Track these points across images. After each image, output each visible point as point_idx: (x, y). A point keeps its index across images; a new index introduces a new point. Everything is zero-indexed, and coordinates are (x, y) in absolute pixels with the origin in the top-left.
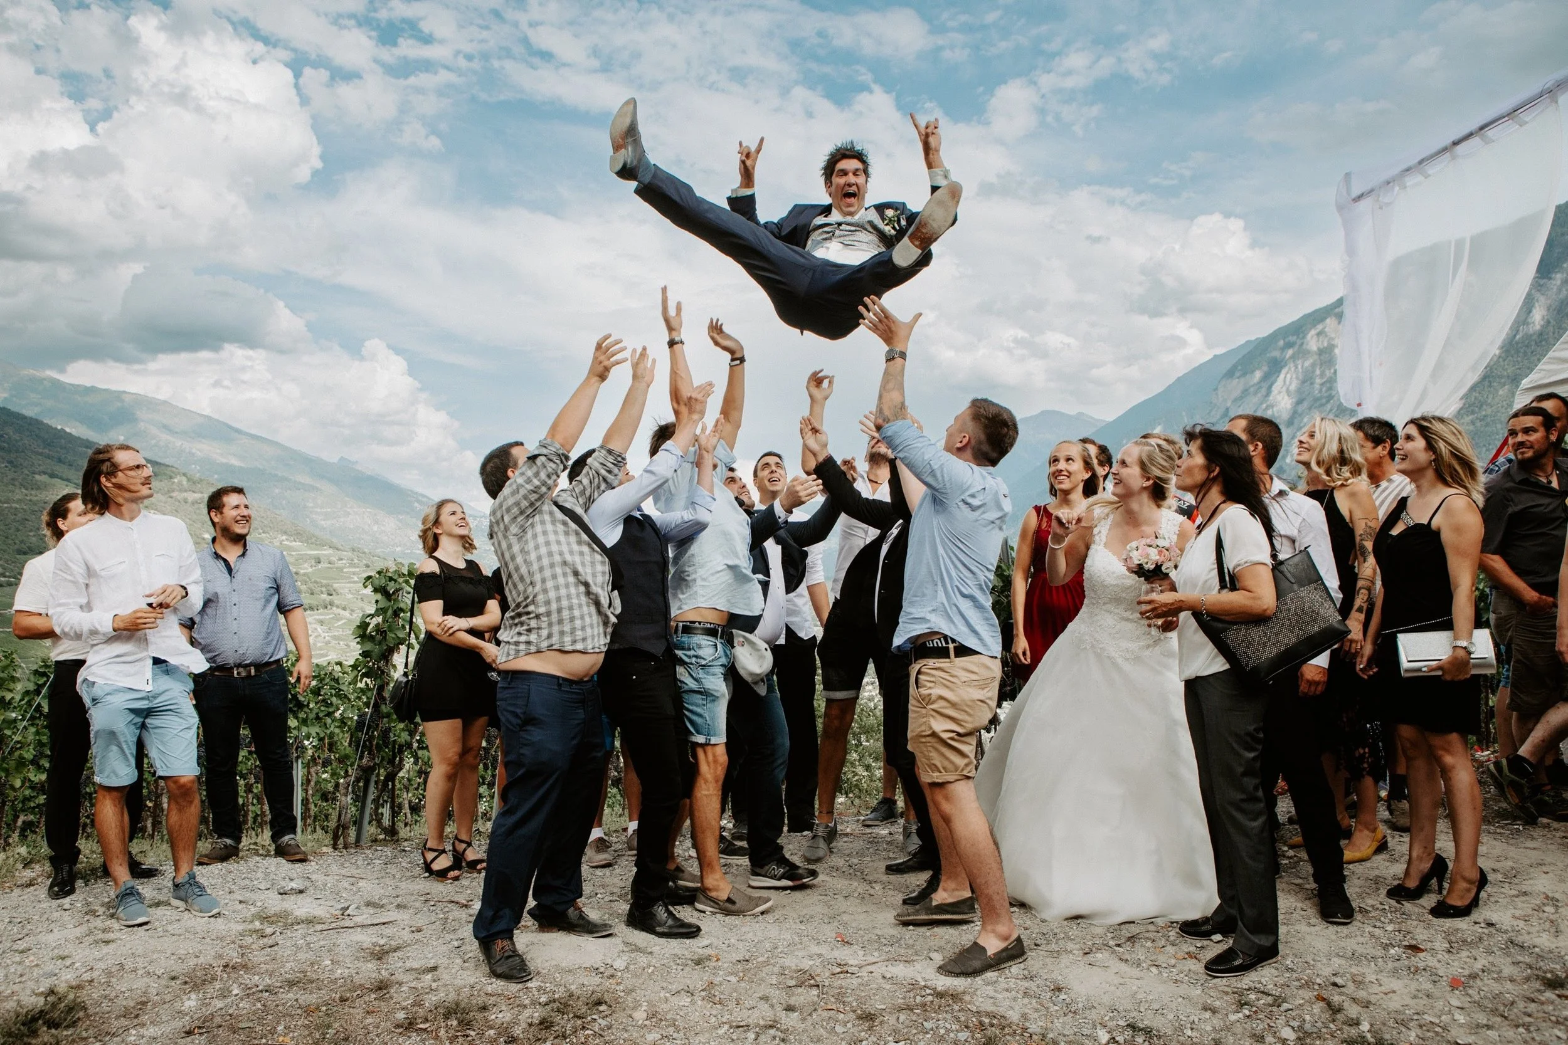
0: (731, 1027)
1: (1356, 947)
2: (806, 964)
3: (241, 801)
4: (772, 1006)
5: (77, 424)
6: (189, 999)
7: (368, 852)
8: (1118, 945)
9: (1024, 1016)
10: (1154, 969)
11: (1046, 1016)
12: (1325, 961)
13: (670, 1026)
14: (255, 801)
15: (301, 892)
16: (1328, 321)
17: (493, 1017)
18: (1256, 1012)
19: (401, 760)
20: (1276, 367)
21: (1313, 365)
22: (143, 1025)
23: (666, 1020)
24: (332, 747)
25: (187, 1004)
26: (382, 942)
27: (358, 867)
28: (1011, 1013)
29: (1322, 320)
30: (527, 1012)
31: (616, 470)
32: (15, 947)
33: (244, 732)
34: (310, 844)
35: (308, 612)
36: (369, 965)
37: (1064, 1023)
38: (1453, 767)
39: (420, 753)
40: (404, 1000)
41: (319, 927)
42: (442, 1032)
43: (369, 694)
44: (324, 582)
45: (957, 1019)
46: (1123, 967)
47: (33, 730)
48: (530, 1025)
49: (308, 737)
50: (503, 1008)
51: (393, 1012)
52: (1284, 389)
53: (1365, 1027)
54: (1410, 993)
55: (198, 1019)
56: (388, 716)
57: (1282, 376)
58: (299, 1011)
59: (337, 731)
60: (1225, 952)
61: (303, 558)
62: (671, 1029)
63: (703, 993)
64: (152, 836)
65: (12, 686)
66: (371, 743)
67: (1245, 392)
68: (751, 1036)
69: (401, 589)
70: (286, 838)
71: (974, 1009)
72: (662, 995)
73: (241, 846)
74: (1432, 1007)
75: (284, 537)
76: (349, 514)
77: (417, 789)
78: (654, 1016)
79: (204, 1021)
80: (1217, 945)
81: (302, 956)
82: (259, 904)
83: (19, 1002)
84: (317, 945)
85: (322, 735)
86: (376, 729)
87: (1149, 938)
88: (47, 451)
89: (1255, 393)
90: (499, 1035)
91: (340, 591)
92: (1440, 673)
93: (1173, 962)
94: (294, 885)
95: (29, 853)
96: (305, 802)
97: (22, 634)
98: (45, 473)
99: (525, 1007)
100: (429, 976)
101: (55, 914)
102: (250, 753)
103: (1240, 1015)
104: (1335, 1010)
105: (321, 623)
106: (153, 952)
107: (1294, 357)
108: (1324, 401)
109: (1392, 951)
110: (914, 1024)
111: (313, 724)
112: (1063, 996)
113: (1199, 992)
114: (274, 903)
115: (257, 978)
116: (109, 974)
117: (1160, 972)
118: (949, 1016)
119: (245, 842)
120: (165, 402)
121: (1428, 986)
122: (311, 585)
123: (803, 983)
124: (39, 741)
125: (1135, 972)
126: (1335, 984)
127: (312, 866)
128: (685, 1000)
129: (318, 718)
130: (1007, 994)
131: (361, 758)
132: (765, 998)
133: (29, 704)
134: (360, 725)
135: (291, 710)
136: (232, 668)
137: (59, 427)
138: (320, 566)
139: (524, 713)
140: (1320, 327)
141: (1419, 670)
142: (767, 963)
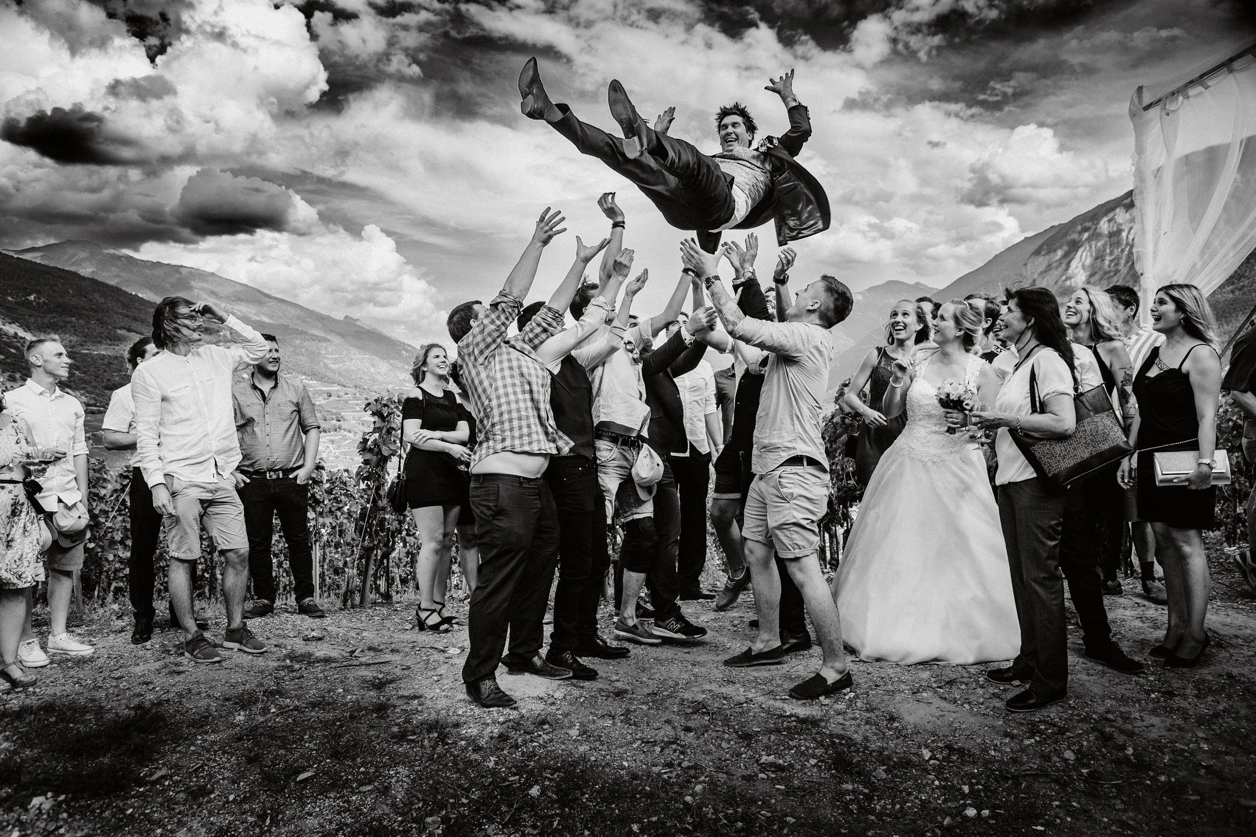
0: (643, 742)
1: (1125, 692)
2: (700, 697)
3: (274, 574)
4: (674, 728)
5: (147, 291)
6: (239, 715)
7: (369, 611)
8: (940, 687)
9: (866, 738)
10: (966, 706)
11: (883, 739)
12: (1100, 702)
13: (596, 741)
14: (285, 574)
15: (320, 639)
16: (1118, 210)
17: (464, 732)
18: (1044, 739)
19: (394, 543)
20: (1075, 246)
21: (1104, 245)
22: (206, 733)
23: (594, 736)
24: (341, 533)
25: (238, 718)
26: (381, 676)
27: (362, 622)
28: (856, 736)
29: (1113, 209)
30: (489, 729)
31: (555, 324)
32: (113, 675)
33: (276, 521)
34: (326, 606)
35: (323, 434)
36: (372, 693)
37: (896, 744)
38: (1191, 555)
39: (408, 539)
40: (398, 718)
41: (334, 665)
42: (426, 742)
43: (369, 492)
44: (334, 411)
45: (815, 739)
46: (944, 704)
47: (120, 518)
48: (492, 738)
49: (324, 526)
50: (471, 725)
51: (389, 727)
52: (1081, 264)
53: (1130, 751)
54: (1166, 726)
55: (246, 729)
56: (384, 509)
57: (1079, 254)
58: (320, 725)
59: (345, 521)
60: (1022, 693)
61: (320, 393)
62: (598, 743)
63: (622, 718)
64: (209, 598)
65: (105, 484)
66: (371, 530)
67: (1049, 267)
68: (658, 749)
69: (393, 413)
70: (307, 600)
71: (828, 732)
72: (591, 718)
73: (275, 605)
74: (1183, 738)
75: (304, 377)
76: (352, 359)
77: (405, 566)
78: (585, 733)
79: (250, 731)
80: (1016, 688)
81: (321, 685)
82: (289, 648)
83: (117, 714)
84: (333, 678)
85: (334, 524)
86: (375, 519)
87: (964, 683)
88: (125, 311)
89: (1057, 268)
90: (468, 745)
91: (346, 418)
92: (1187, 484)
93: (982, 700)
94: (314, 634)
95: (120, 609)
96: (322, 575)
97: (110, 446)
98: (124, 328)
99: (488, 724)
100: (416, 702)
101: (141, 653)
102: (280, 537)
103: (1033, 741)
104: (1106, 738)
105: (332, 442)
106: (212, 681)
107: (1089, 239)
108: (1112, 274)
109: (1153, 696)
110: (782, 743)
111: (327, 516)
112: (896, 724)
113: (1000, 723)
114: (300, 647)
115: (288, 700)
116: (180, 695)
117: (971, 708)
118: (809, 737)
119: (278, 603)
120: (213, 274)
121: (1180, 722)
122: (325, 414)
123: (698, 711)
124: (125, 527)
125: (952, 707)
126: (1107, 719)
127: (328, 621)
128: (609, 723)
129: (331, 511)
130: (853, 722)
131: (364, 540)
132: (668, 722)
133: (117, 499)
134: (363, 516)
135: (310, 505)
136: (265, 472)
137: (134, 293)
138: (331, 399)
139: (496, 506)
140: (1111, 215)
141: (1171, 481)
142: (670, 696)
